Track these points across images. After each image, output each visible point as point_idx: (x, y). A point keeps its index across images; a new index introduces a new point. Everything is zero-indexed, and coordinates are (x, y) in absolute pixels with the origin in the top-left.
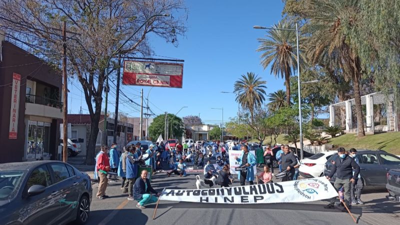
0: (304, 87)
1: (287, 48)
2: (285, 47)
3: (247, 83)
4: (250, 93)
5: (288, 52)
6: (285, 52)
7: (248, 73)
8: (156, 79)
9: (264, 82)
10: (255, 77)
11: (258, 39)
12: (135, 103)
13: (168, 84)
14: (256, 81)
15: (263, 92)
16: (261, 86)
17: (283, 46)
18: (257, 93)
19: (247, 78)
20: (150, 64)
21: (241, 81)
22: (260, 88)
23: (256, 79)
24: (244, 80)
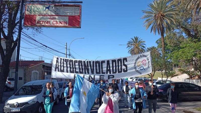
0: (171, 42)
1: (161, 15)
2: (160, 15)
3: (134, 42)
4: (136, 48)
5: (162, 17)
6: (160, 18)
7: (135, 37)
8: (55, 20)
9: (144, 42)
10: (138, 39)
11: (143, 11)
12: (49, 48)
13: (66, 24)
14: (139, 41)
15: (144, 47)
16: (142, 44)
17: (159, 14)
18: (140, 47)
19: (134, 39)
20: (50, 6)
21: (131, 41)
22: (141, 45)
23: (139, 40)
24: (132, 41)
